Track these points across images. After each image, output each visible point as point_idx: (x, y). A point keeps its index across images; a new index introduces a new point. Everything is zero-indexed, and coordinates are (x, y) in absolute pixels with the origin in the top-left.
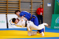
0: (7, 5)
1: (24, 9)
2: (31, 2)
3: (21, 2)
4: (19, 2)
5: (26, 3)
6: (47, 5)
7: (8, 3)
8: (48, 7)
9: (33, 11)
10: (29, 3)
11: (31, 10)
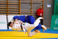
0: (7, 6)
1: (24, 10)
2: (31, 3)
3: (21, 3)
4: (19, 3)
5: (26, 4)
6: (47, 6)
7: (8, 4)
8: (48, 7)
9: (33, 12)
10: (29, 4)
11: (31, 11)
